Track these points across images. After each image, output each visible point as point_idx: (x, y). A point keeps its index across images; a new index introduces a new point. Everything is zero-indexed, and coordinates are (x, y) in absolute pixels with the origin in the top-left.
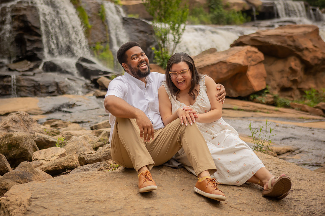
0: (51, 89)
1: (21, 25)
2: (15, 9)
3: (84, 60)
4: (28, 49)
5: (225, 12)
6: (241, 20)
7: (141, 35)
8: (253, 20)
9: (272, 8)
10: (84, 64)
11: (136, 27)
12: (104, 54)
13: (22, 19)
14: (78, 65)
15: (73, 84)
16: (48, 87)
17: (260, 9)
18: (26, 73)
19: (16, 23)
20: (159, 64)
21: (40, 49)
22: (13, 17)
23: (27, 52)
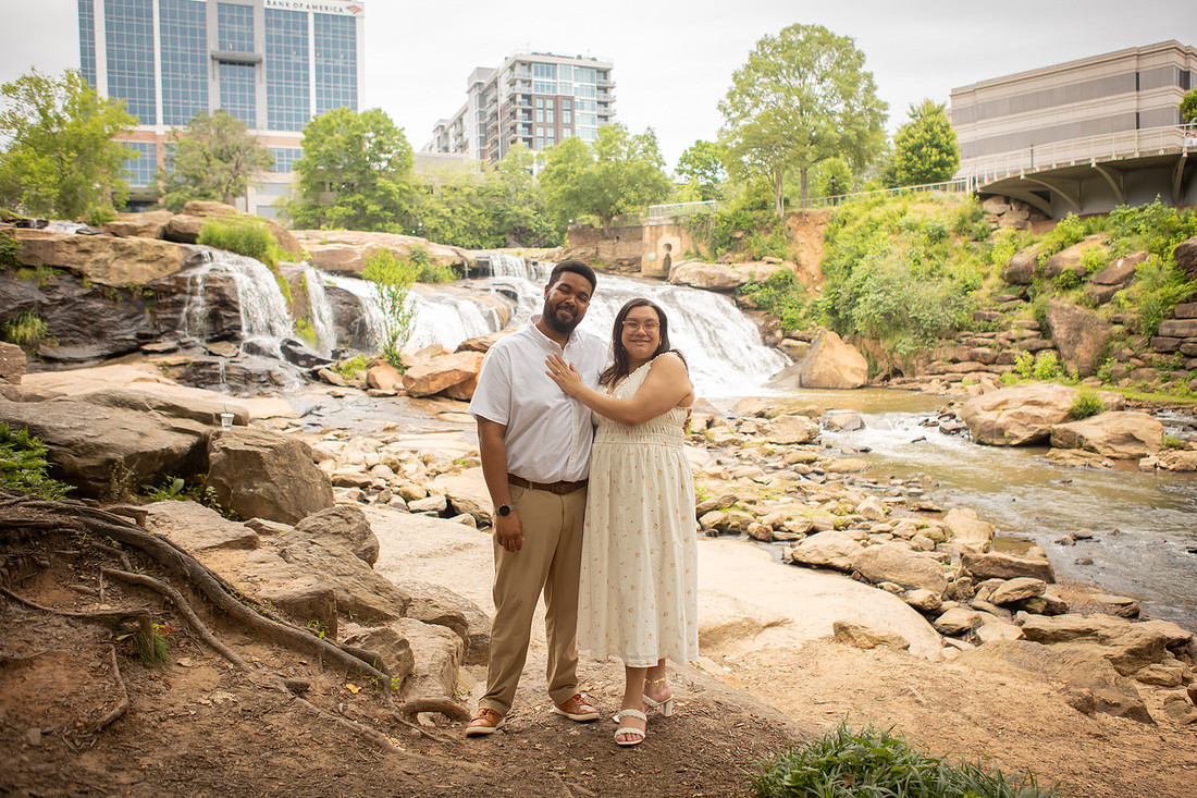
0: (263, 379)
1: (217, 298)
2: (207, 279)
3: (291, 343)
4: (225, 327)
5: (431, 267)
6: (450, 277)
7: (345, 307)
8: (464, 277)
9: (487, 263)
10: (290, 346)
11: (339, 298)
12: (306, 330)
13: (218, 292)
14: (284, 349)
15: (285, 372)
16: (259, 376)
17: (473, 265)
18: (233, 360)
19: (211, 296)
20: (387, 360)
21: (239, 328)
22: (206, 288)
23: (224, 330)
